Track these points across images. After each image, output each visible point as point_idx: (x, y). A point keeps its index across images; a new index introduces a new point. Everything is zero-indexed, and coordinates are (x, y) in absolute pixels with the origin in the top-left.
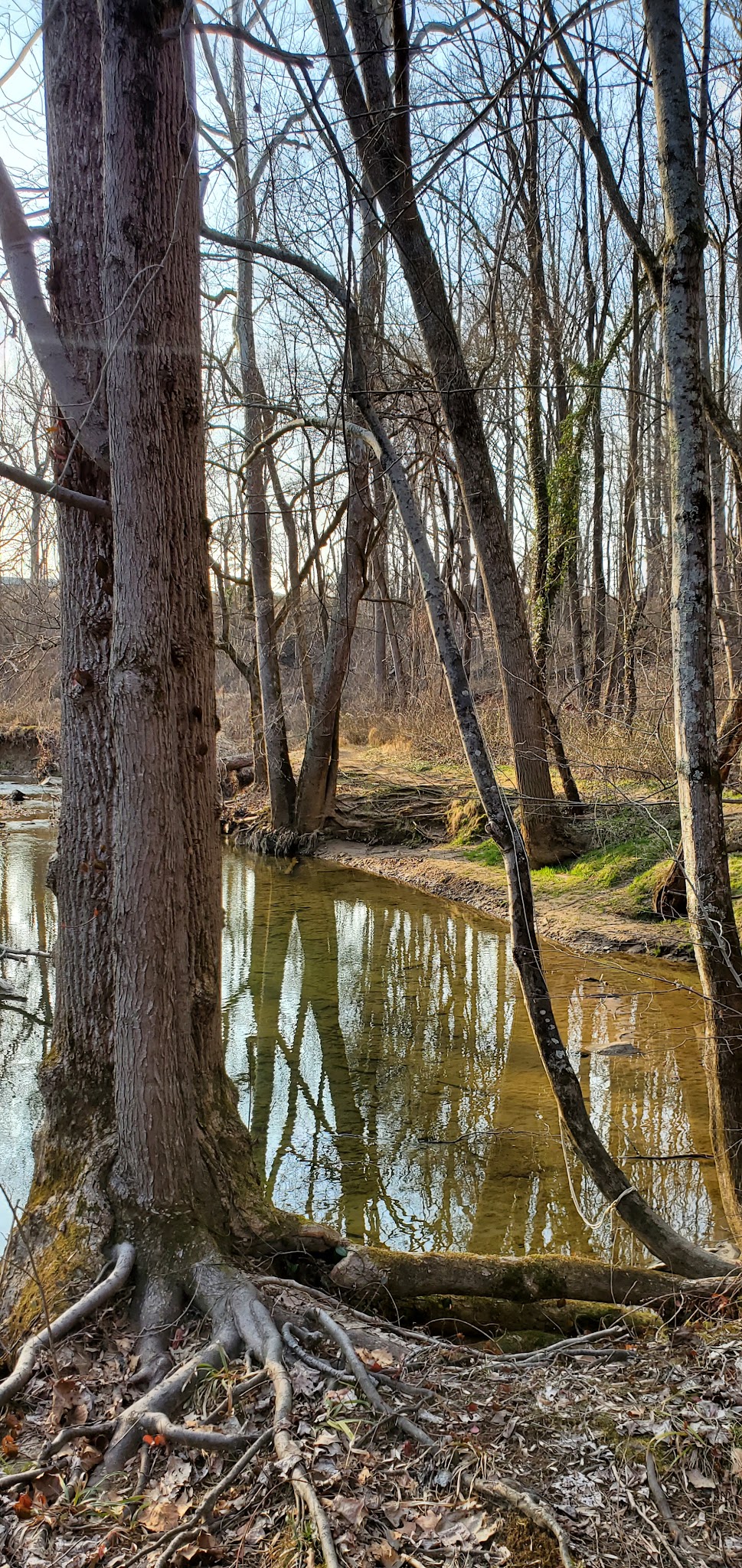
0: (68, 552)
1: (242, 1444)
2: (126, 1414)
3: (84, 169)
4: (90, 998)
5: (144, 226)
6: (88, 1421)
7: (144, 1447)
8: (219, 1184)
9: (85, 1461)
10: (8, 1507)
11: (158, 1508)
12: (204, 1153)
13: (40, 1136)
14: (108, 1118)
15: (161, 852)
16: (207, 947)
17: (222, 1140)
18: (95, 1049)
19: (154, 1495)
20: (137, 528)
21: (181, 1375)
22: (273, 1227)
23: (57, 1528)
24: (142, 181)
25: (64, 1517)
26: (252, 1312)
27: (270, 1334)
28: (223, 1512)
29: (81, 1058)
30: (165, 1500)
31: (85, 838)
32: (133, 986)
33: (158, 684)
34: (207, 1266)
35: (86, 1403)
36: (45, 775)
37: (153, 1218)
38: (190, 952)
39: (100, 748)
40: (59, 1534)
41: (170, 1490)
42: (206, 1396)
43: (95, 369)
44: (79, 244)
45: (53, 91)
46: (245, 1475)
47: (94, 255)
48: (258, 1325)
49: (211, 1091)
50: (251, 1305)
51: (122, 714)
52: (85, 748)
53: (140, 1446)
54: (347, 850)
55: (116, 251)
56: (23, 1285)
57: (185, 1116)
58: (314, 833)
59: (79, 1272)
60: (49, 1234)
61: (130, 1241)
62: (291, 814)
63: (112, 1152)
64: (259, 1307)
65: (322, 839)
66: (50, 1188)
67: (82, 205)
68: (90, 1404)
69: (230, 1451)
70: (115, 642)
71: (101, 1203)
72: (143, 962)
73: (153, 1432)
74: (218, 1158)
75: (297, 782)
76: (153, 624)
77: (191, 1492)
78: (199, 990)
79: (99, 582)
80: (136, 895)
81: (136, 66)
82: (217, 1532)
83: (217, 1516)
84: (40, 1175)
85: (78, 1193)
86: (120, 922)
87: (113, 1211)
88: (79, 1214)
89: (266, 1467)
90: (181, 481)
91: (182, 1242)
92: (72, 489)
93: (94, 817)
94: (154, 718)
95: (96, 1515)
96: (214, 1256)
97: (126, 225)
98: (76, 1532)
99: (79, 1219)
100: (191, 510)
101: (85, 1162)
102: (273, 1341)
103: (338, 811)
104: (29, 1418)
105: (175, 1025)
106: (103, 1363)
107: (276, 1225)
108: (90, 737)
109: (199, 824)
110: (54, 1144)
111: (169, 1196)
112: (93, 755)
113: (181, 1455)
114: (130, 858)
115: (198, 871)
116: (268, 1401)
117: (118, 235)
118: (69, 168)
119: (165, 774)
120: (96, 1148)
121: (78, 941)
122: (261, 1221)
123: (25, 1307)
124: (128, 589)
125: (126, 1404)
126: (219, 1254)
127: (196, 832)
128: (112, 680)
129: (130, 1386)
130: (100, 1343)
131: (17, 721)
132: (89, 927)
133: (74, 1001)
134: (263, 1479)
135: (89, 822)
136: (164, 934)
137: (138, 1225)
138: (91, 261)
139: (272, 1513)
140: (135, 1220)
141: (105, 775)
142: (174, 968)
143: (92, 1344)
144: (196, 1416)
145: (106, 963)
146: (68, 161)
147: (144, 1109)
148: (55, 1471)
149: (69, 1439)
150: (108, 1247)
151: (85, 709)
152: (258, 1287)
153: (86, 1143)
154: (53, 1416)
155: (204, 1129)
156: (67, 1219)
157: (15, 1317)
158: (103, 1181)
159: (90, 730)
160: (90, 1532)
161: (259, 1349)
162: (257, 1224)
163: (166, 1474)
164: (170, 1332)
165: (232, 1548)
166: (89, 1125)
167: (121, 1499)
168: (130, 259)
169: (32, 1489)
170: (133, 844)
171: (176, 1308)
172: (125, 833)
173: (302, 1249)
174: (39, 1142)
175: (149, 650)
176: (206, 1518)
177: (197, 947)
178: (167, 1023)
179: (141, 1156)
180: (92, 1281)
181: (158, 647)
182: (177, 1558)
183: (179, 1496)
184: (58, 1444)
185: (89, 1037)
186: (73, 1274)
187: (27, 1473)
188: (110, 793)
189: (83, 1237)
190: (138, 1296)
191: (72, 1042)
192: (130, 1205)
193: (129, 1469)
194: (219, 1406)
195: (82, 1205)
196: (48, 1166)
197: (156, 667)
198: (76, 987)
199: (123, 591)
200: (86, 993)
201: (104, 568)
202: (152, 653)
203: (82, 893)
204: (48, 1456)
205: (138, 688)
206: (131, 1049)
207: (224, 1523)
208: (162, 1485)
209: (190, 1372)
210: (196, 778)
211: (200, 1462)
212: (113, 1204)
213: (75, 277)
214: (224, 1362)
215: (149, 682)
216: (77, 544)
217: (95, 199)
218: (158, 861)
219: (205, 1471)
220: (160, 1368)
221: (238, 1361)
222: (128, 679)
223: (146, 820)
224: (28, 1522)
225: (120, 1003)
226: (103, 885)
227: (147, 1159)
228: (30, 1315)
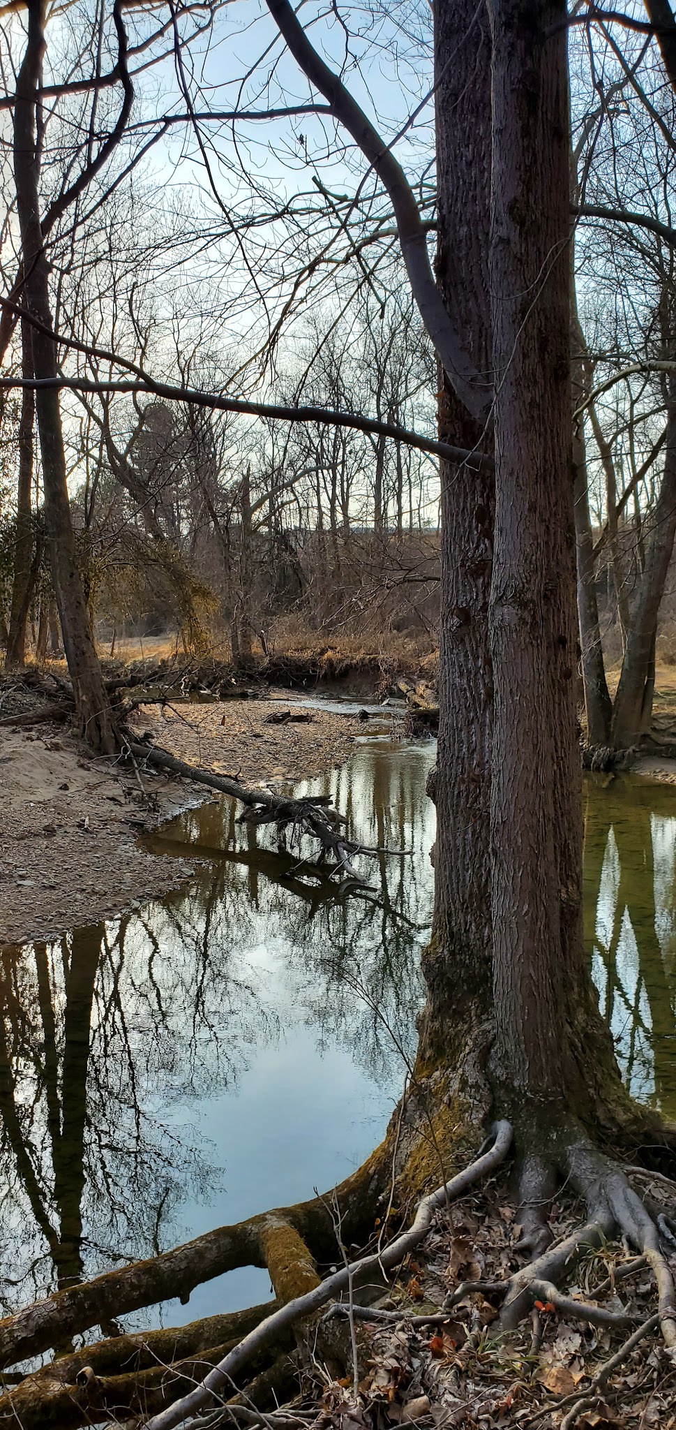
0: (450, 503)
1: (631, 1325)
2: (516, 1277)
3: (469, 164)
4: (467, 896)
5: (528, 206)
6: (482, 1278)
7: (535, 1311)
8: (586, 1075)
9: (483, 1314)
10: (421, 1344)
11: (554, 1371)
12: (572, 1044)
13: (424, 1016)
14: (486, 1005)
15: (534, 768)
16: (570, 856)
17: (586, 1035)
18: (472, 942)
19: (547, 1358)
20: (518, 477)
21: (564, 1249)
22: (636, 1120)
23: (466, 1371)
24: (526, 166)
25: (472, 1362)
26: (626, 1199)
27: (645, 1222)
28: (617, 1386)
29: (460, 949)
30: (559, 1364)
31: (461, 754)
32: (510, 888)
33: (534, 617)
34: (580, 1150)
35: (479, 1262)
36: (385, 697)
37: (529, 1101)
38: (556, 860)
39: (476, 674)
40: (468, 1377)
41: (563, 1356)
42: (588, 1273)
43: (477, 337)
44: (464, 231)
45: (443, 101)
46: (634, 1354)
47: (477, 238)
48: (632, 1211)
49: (576, 989)
50: (624, 1192)
51: (498, 644)
52: (461, 675)
53: (531, 1310)
54: (663, 766)
55: (503, 232)
56: (413, 1148)
57: (556, 1011)
58: (630, 750)
59: (464, 1143)
60: (435, 1105)
61: (508, 1119)
62: (607, 731)
63: (490, 1037)
64: (631, 1194)
65: (638, 755)
66: (434, 1064)
67: (467, 196)
68: (483, 1263)
69: (618, 1331)
70: (495, 581)
71: (481, 1082)
72: (519, 868)
73: (544, 1300)
74: (584, 1052)
75: (612, 701)
76: (531, 562)
77: (582, 1361)
78: (564, 895)
79: (477, 527)
80: (512, 807)
81: (523, 64)
82: (614, 1404)
83: (610, 1388)
84: (425, 1051)
85: (460, 1071)
86: (497, 831)
87: (491, 1091)
88: (462, 1090)
89: (656, 1351)
90: (552, 431)
91: (555, 1126)
92: (455, 445)
93: (469, 736)
94: (530, 648)
95: (498, 1366)
96: (584, 1142)
97: (511, 208)
98: (483, 1378)
99: (462, 1095)
100: (560, 456)
101: (466, 1044)
102: (649, 1229)
103: (654, 729)
104: (430, 1268)
105: (547, 926)
106: (489, 1227)
107: (639, 1119)
108: (466, 665)
109: (562, 742)
110: (437, 1024)
111: (543, 1082)
112: (469, 681)
113: (571, 1325)
114: (507, 772)
115: (562, 786)
116: (648, 1286)
117: (505, 217)
118: (456, 166)
119: (538, 697)
120: (475, 1032)
121: (455, 844)
122: (625, 1114)
123: (417, 1168)
124: (509, 531)
125: (514, 1268)
126: (589, 1141)
127: (559, 750)
128: (493, 614)
129: (515, 1252)
130: (486, 1209)
131: (363, 651)
132: (466, 833)
133: (453, 899)
134: (653, 1361)
135: (465, 739)
136: (538, 843)
137: (514, 1105)
138: (474, 245)
139: (665, 1396)
140: (513, 1100)
141: (479, 698)
142: (546, 874)
143: (478, 1208)
144: (581, 1290)
145: (481, 866)
146: (455, 159)
147: (520, 1001)
148: (458, 1319)
149: (468, 1291)
150: (489, 1121)
151: (462, 640)
152: (628, 1174)
153: (466, 1026)
154: (451, 1270)
155: (571, 1024)
156: (451, 1093)
157: (407, 1175)
158: (483, 1061)
159: (467, 660)
160: (495, 1381)
161: (635, 1235)
162: (622, 1117)
163: (558, 1340)
164: (548, 1207)
165: (628, 1422)
166: (469, 1010)
167: (518, 1356)
168: (515, 237)
169: (440, 1334)
170: (509, 761)
171: (552, 1186)
172: (502, 749)
173: (664, 1144)
174: (423, 1021)
175: (526, 586)
176: (601, 1388)
177: (561, 856)
178: (540, 925)
179: (518, 1043)
180: (476, 1152)
181: (534, 583)
182: (582, 1422)
183: (571, 1363)
184: (458, 1295)
185: (467, 931)
186: (458, 1143)
187: (434, 1316)
188: (483, 715)
189: (466, 1111)
190: (517, 1171)
191: (452, 934)
192: (507, 1086)
193: (522, 1328)
194: (602, 1284)
195: (464, 1082)
196: (431, 1044)
197: (532, 601)
198: (454, 886)
199: (504, 534)
200: (463, 892)
201: (485, 516)
202: (528, 589)
203: (458, 802)
204: (451, 1304)
205: (515, 620)
206: (509, 945)
207: (619, 1398)
208: (555, 1350)
209: (572, 1247)
210: (560, 700)
211: (588, 1335)
212: (492, 1084)
213: (460, 259)
214: (603, 1243)
215: (526, 614)
216: (459, 496)
217: (478, 189)
218: (532, 777)
219: (594, 1345)
220: (542, 1239)
221: (615, 1244)
222: (508, 613)
223: (521, 739)
224: (440, 1361)
225: (498, 905)
226: (478, 796)
227: (523, 1046)
228: (422, 1176)
